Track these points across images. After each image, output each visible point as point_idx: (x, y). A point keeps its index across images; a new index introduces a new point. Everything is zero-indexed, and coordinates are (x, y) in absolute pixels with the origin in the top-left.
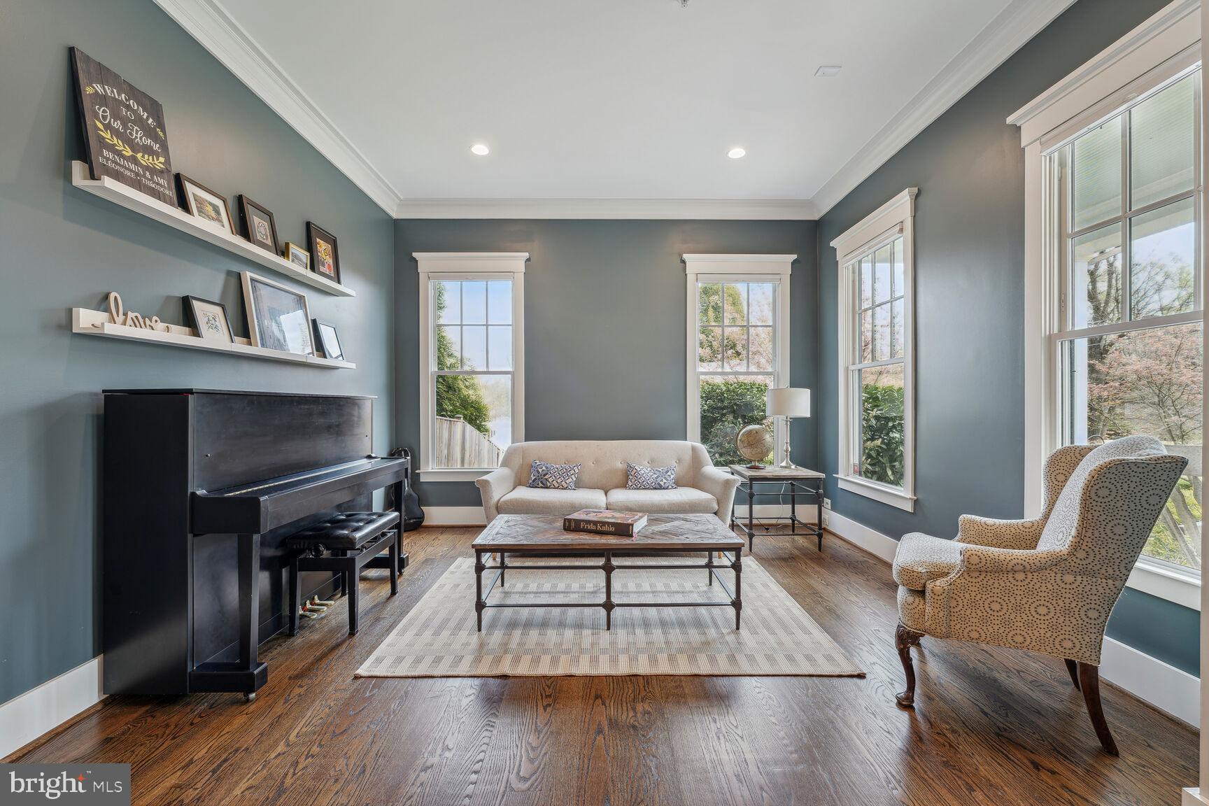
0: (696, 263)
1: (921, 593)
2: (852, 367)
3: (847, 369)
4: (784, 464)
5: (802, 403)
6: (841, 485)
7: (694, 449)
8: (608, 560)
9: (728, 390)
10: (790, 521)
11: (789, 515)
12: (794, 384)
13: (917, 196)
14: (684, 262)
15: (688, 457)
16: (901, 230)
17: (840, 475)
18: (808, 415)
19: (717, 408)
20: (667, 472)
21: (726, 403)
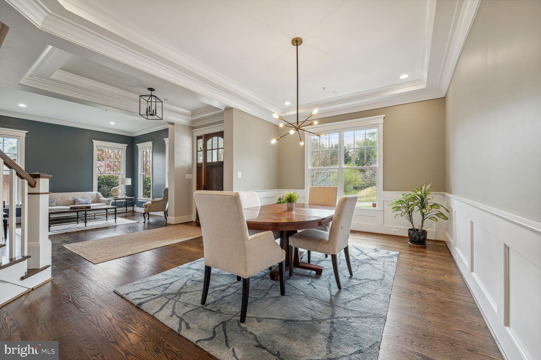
0: (96, 143)
1: (146, 207)
2: (141, 174)
3: (140, 174)
4: (124, 196)
5: (129, 182)
6: (139, 200)
7: (97, 194)
8: (86, 212)
9: (105, 178)
10: (125, 211)
11: (126, 209)
12: (127, 177)
13: (153, 143)
14: (93, 142)
15: (95, 196)
16: (150, 148)
17: (139, 198)
18: (130, 184)
19: (102, 183)
20: (89, 200)
21: (105, 181)
